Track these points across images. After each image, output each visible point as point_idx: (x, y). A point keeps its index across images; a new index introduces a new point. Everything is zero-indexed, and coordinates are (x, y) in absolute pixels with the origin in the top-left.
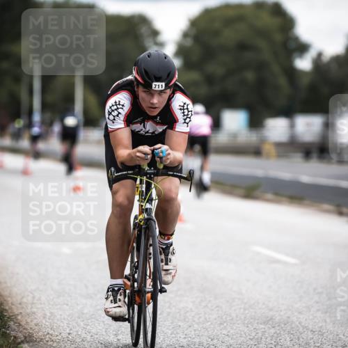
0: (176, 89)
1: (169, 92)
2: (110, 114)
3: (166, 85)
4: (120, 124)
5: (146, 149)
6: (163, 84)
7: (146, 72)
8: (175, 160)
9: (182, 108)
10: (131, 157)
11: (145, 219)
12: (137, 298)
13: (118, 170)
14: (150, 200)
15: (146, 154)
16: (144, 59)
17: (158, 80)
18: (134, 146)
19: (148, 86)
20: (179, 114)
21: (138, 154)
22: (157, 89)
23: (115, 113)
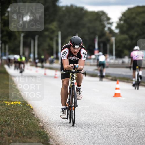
0: (82, 48)
1: (80, 48)
2: (63, 55)
3: (79, 46)
4: (65, 58)
5: (72, 65)
6: (78, 46)
7: (73, 42)
8: (81, 68)
9: (84, 53)
11: (72, 85)
12: (70, 109)
14: (74, 80)
15: (72, 67)
16: (73, 38)
17: (77, 45)
19: (74, 47)
20: (83, 55)
21: (70, 67)
22: (76, 47)
23: (64, 55)
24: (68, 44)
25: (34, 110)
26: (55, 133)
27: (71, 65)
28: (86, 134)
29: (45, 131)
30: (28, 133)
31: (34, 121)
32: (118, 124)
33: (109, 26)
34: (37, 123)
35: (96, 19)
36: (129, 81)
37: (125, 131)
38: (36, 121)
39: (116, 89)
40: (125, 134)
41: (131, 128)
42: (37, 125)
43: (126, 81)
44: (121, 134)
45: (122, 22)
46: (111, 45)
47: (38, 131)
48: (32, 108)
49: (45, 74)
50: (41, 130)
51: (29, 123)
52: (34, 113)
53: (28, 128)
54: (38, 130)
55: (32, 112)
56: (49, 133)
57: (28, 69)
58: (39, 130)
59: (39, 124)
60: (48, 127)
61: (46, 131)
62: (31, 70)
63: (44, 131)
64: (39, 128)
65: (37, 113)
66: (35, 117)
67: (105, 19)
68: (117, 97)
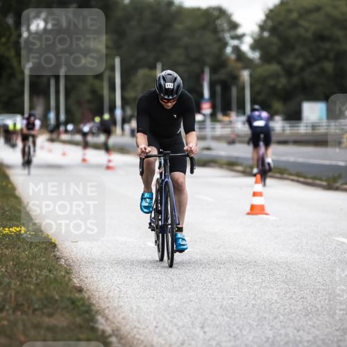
25: (59, 246)
26: (110, 302)
28: (185, 305)
29: (86, 297)
30: (45, 302)
31: (59, 274)
32: (260, 280)
33: (235, 42)
34: (67, 278)
35: (204, 27)
36: (285, 176)
37: (276, 296)
38: (63, 273)
39: (255, 194)
40: (277, 303)
41: (290, 289)
42: (67, 285)
43: (278, 175)
44: (267, 304)
45: (266, 34)
46: (242, 90)
47: (69, 299)
48: (54, 243)
49: (84, 160)
50: (77, 295)
51: (48, 278)
52: (58, 253)
53: (45, 291)
54: (68, 295)
55: (54, 252)
56: (94, 302)
57: (42, 148)
58: (72, 296)
59: (70, 280)
60: (92, 288)
61: (89, 298)
62: (50, 151)
63: (82, 299)
64: (71, 292)
65: (65, 254)
66: (61, 265)
67: (225, 26)
68: (256, 214)
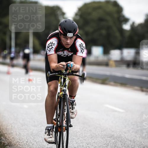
1: (74, 37)
2: (48, 47)
3: (73, 34)
4: (52, 52)
5: (64, 63)
6: (72, 34)
7: (64, 29)
8: (76, 68)
9: (80, 46)
10: (57, 67)
11: (63, 94)
12: (59, 129)
13: (51, 73)
14: (65, 86)
15: (64, 66)
16: (64, 23)
17: (70, 32)
18: (59, 62)
19: (65, 35)
20: (79, 48)
21: (60, 66)
22: (69, 36)
23: (51, 47)
24: (57, 31)
27: (62, 63)
